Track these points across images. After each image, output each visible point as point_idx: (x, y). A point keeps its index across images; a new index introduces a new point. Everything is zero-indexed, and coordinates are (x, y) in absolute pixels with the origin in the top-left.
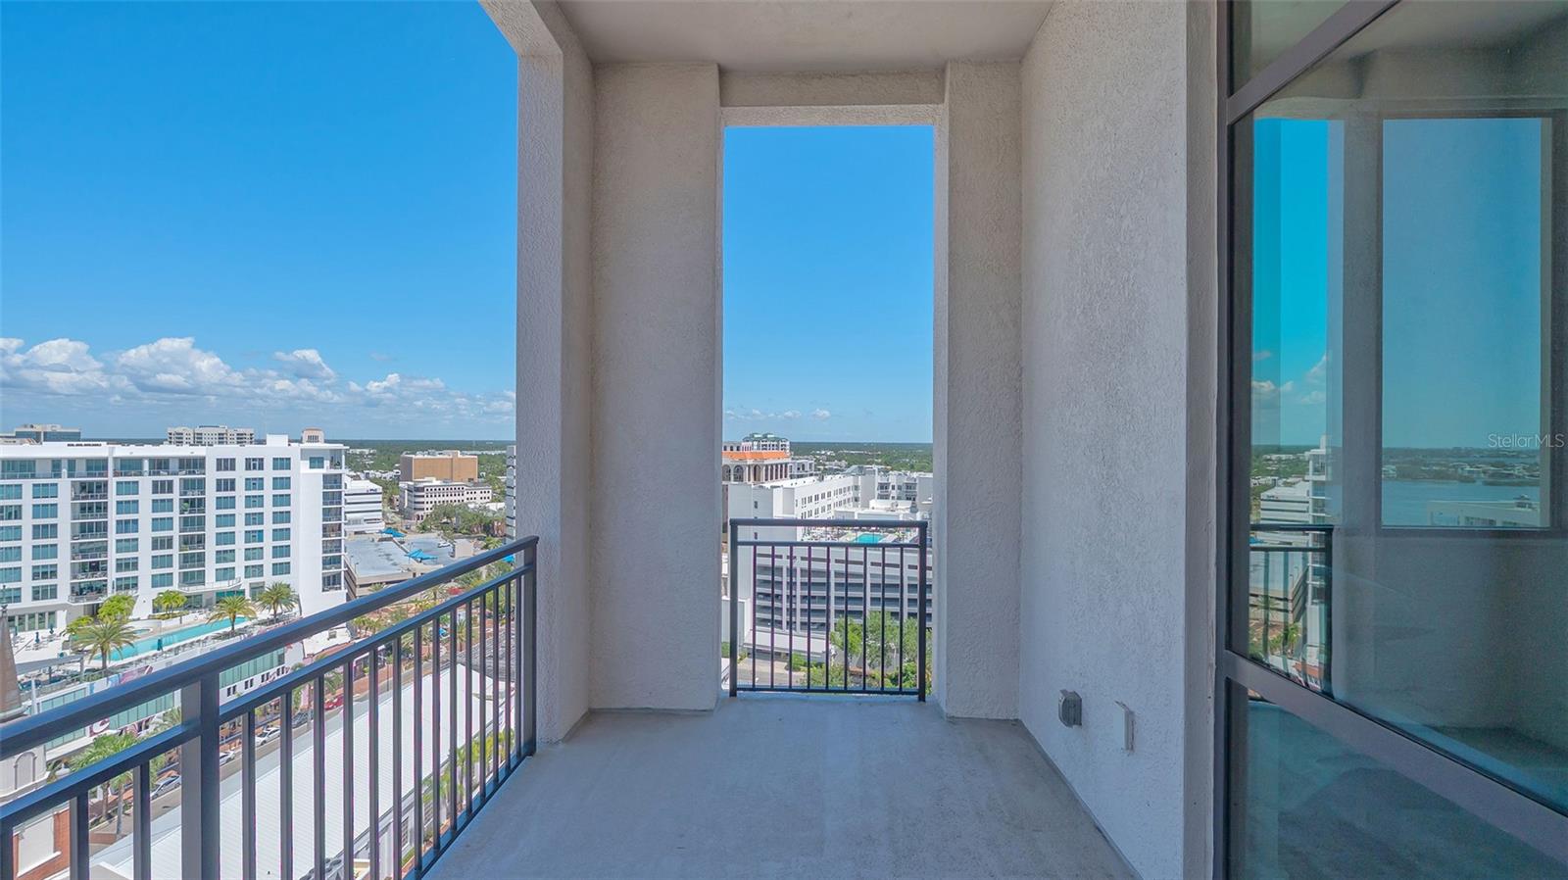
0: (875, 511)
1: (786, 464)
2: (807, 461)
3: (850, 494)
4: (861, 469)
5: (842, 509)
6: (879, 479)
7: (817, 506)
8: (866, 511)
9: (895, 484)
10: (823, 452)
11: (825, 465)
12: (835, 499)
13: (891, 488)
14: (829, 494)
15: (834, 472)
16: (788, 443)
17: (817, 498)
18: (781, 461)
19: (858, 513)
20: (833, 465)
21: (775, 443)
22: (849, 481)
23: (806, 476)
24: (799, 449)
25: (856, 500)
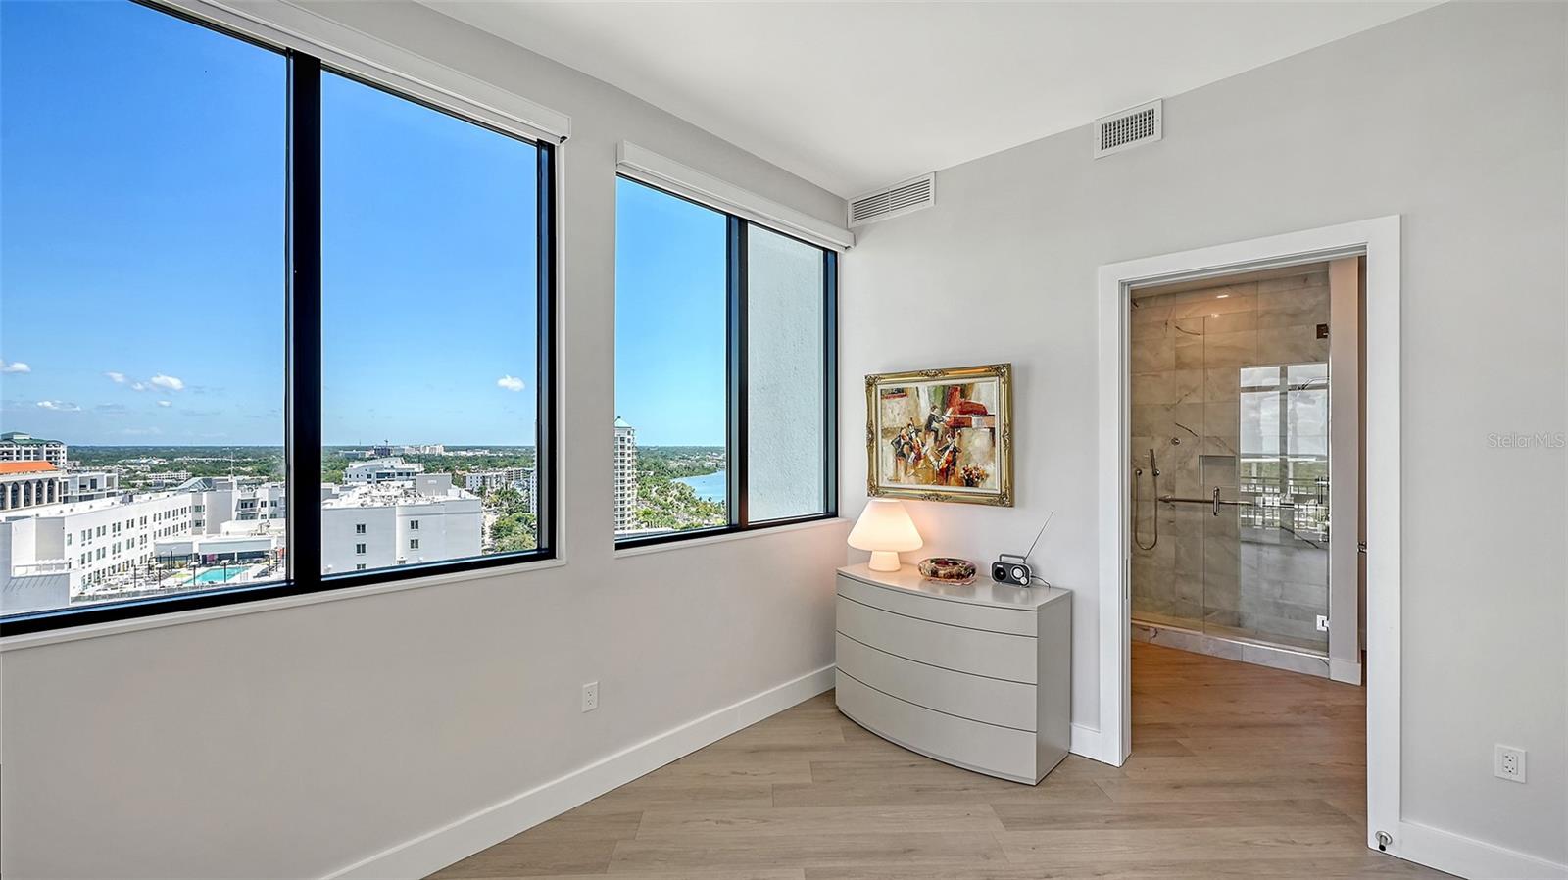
0: (231, 538)
1: (51, 482)
2: (101, 475)
3: (189, 517)
4: (208, 482)
5: (170, 539)
6: (237, 495)
7: (116, 540)
8: (215, 538)
9: (267, 499)
10: (145, 460)
11: (145, 479)
12: (153, 526)
13: (259, 504)
14: (144, 521)
15: (160, 487)
16: (62, 448)
17: (117, 528)
18: (40, 476)
19: (199, 542)
20: (165, 477)
21: (32, 448)
22: (186, 500)
23: (99, 497)
24: (85, 456)
25: (198, 524)
